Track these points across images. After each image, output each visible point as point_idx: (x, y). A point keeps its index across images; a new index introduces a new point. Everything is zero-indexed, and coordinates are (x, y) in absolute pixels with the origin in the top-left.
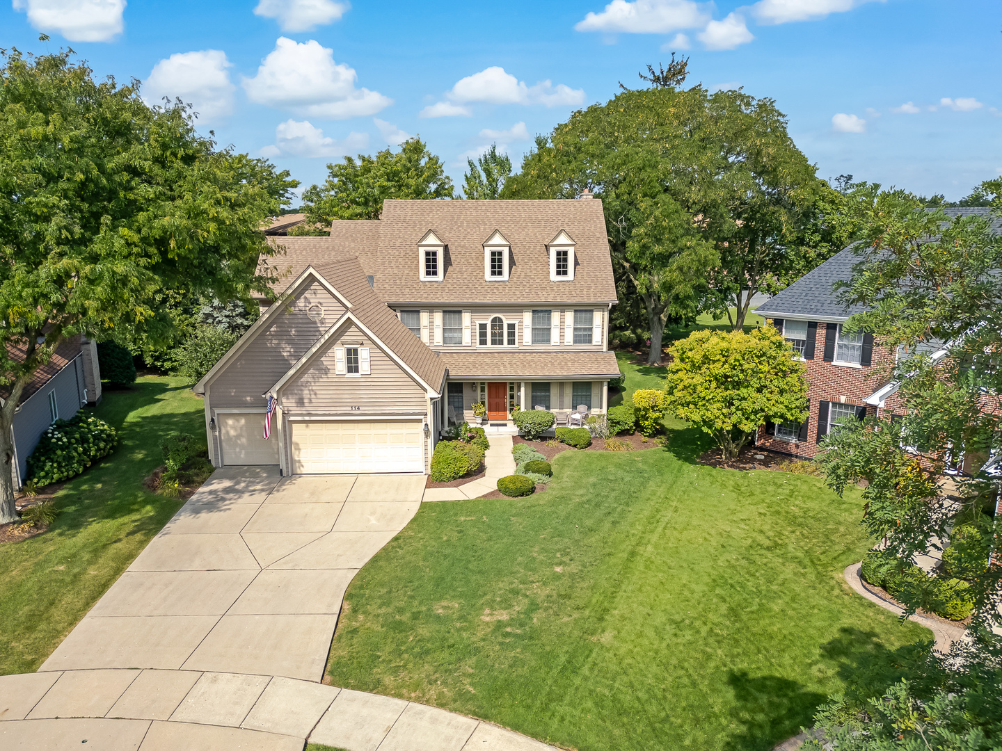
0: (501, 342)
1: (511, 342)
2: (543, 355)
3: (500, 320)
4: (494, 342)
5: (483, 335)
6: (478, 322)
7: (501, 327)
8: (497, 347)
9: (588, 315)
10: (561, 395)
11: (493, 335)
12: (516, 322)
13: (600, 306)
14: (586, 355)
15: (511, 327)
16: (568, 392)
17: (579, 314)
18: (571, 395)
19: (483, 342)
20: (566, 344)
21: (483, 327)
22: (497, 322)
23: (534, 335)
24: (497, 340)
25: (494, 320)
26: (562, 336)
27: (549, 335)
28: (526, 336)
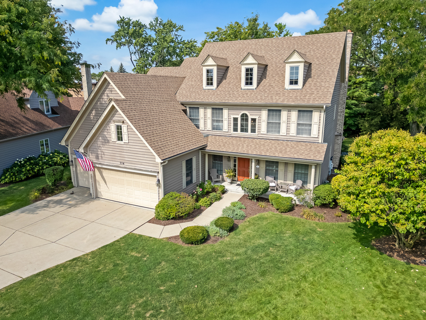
0: (246, 131)
1: (253, 131)
2: (273, 142)
3: (246, 115)
4: (242, 130)
5: (235, 125)
6: (232, 116)
7: (247, 120)
8: (244, 133)
9: (309, 114)
10: (286, 171)
11: (242, 125)
12: (257, 117)
13: (319, 108)
14: (304, 144)
15: (254, 120)
16: (291, 169)
17: (302, 114)
18: (293, 172)
19: (235, 130)
20: (291, 135)
21: (235, 120)
22: (244, 117)
23: (268, 127)
24: (244, 129)
25: (243, 115)
26: (288, 129)
27: (279, 127)
28: (262, 127)
